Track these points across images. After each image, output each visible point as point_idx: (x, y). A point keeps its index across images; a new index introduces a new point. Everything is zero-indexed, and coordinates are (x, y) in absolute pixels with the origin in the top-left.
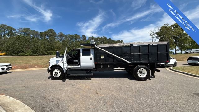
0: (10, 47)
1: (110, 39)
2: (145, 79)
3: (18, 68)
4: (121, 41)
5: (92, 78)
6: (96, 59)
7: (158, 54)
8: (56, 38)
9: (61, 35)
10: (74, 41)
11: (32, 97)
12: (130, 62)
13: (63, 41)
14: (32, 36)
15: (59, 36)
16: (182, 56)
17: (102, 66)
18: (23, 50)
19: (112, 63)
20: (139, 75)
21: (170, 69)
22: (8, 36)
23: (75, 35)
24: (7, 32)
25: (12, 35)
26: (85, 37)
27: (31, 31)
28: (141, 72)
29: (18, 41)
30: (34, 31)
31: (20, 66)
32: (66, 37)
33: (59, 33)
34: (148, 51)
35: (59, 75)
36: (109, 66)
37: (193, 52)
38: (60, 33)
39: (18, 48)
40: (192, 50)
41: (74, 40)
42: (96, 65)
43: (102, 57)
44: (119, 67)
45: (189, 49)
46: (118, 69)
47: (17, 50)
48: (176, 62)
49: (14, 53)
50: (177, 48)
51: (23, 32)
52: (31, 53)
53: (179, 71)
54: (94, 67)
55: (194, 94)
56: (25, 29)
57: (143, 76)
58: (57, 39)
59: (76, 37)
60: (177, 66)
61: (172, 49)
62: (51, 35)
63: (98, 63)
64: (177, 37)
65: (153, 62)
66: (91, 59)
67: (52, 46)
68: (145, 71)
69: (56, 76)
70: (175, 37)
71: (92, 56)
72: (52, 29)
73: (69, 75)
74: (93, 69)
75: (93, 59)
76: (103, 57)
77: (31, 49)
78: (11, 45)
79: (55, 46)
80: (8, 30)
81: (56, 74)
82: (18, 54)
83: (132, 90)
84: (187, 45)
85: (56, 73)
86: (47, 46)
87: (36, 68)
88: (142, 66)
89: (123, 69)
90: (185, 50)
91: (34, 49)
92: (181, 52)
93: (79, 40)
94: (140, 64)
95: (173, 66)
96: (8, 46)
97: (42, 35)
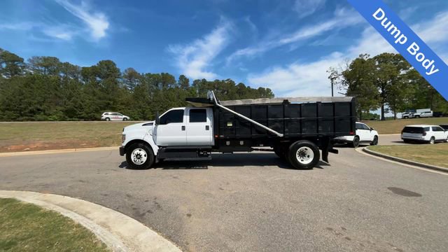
0: (11, 100)
1: (241, 85)
2: (310, 167)
3: (45, 149)
4: (268, 89)
5: (209, 167)
6: (218, 128)
7: (334, 120)
8: (120, 80)
9: (132, 75)
10: (161, 90)
11: (106, 195)
12: (282, 135)
13: (137, 89)
14: (62, 75)
15: (126, 77)
16: (393, 124)
17: (228, 143)
18: (41, 108)
19: (249, 136)
20: (299, 159)
21: (364, 150)
22: (6, 74)
23: (163, 74)
24: (4, 65)
25: (16, 73)
26: (185, 79)
27: (61, 63)
28: (303, 154)
29: (31, 88)
30: (67, 64)
31: (48, 144)
32: (141, 78)
33: (126, 71)
34: (316, 114)
35: (144, 159)
36: (242, 143)
37: (419, 116)
38: (129, 69)
39: (30, 104)
40: (416, 112)
41: (160, 85)
42: (216, 140)
43: (228, 125)
44: (262, 143)
45: (411, 109)
46: (259, 148)
47: (30, 108)
48: (376, 136)
49: (22, 115)
50: (386, 107)
51: (42, 65)
52: (61, 114)
53: (378, 153)
54: (213, 144)
55: (389, 188)
56: (45, 59)
57: (307, 161)
58: (122, 83)
59: (166, 79)
60: (378, 144)
61: (375, 109)
62: (108, 75)
63: (222, 136)
64: (386, 83)
65: (325, 134)
66: (207, 128)
67: (110, 100)
68: (310, 152)
69: (138, 162)
70: (383, 84)
71: (209, 122)
72: (109, 61)
73: (165, 160)
74: (211, 147)
75: (211, 129)
76: (231, 125)
77: (61, 106)
78: (15, 97)
79: (117, 99)
80: (6, 62)
81: (139, 158)
82: (31, 116)
83: (284, 184)
84: (406, 101)
85: (139, 156)
86: (100, 98)
87: (83, 147)
88: (305, 142)
89: (269, 148)
90: (402, 111)
91: (70, 105)
92: (393, 115)
93: (173, 86)
94: (301, 138)
95: (371, 145)
96: (7, 98)
97: (86, 73)
